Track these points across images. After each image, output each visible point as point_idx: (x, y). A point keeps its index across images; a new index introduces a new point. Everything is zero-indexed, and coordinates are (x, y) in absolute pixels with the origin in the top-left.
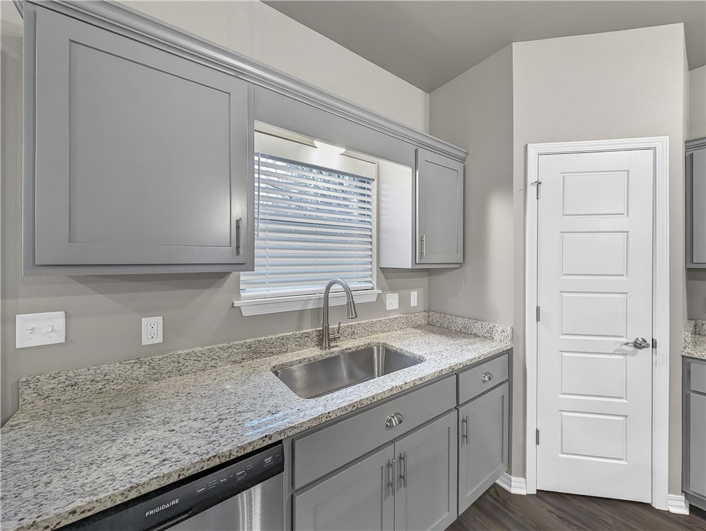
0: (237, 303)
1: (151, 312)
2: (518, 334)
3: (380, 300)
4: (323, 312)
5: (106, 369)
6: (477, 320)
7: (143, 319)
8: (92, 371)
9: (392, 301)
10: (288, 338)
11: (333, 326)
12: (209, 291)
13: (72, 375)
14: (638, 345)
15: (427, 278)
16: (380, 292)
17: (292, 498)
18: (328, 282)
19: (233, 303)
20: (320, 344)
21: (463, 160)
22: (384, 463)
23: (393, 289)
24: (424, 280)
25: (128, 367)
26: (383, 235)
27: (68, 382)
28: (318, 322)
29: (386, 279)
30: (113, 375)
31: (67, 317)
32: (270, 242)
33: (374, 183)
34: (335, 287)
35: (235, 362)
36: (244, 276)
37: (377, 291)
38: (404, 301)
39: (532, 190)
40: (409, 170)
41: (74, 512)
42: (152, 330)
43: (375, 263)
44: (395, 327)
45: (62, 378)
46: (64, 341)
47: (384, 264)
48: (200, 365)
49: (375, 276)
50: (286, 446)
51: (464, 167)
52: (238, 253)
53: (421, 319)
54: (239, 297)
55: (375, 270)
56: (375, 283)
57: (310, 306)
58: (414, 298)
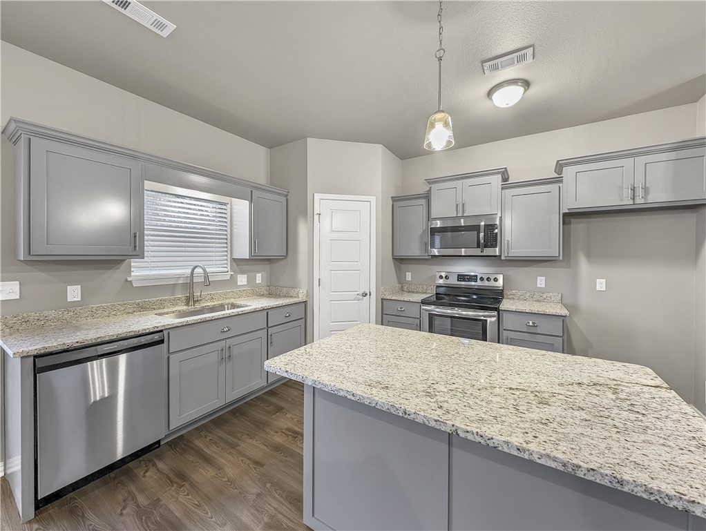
0: (129, 279)
1: (73, 283)
2: (310, 294)
3: (233, 279)
4: (189, 284)
5: (46, 313)
6: (292, 288)
7: (68, 287)
8: (38, 314)
9: (242, 280)
10: (165, 300)
11: (197, 294)
12: (111, 271)
13: (26, 316)
14: (365, 295)
15: (269, 266)
16: (233, 273)
17: (168, 357)
18: (192, 267)
19: (126, 279)
20: (187, 304)
21: (286, 196)
22: (220, 349)
23: (242, 272)
24: (267, 267)
25: (60, 313)
26: (234, 238)
27: (23, 320)
28: (187, 291)
29: (237, 265)
30: (51, 317)
31: (20, 284)
32: (152, 248)
33: (229, 205)
34: (198, 270)
35: (129, 313)
36: (134, 263)
37: (230, 273)
38: (251, 280)
39: (316, 217)
40: (247, 203)
41: (77, 342)
42: (74, 293)
43: (229, 256)
44: (244, 295)
45: (20, 318)
46: (18, 297)
47: (235, 256)
48: (106, 314)
49: (229, 264)
50: (165, 333)
51: (287, 200)
52: (135, 250)
53: (264, 291)
54: (130, 276)
55: (229, 260)
56: (229, 268)
57: (181, 281)
58: (259, 278)
